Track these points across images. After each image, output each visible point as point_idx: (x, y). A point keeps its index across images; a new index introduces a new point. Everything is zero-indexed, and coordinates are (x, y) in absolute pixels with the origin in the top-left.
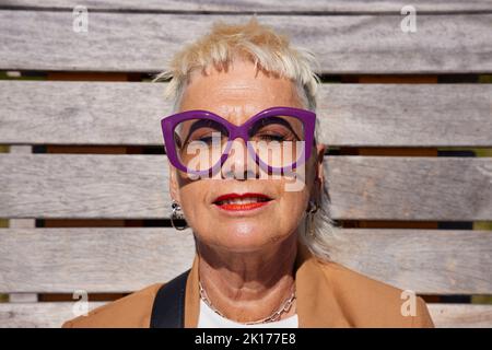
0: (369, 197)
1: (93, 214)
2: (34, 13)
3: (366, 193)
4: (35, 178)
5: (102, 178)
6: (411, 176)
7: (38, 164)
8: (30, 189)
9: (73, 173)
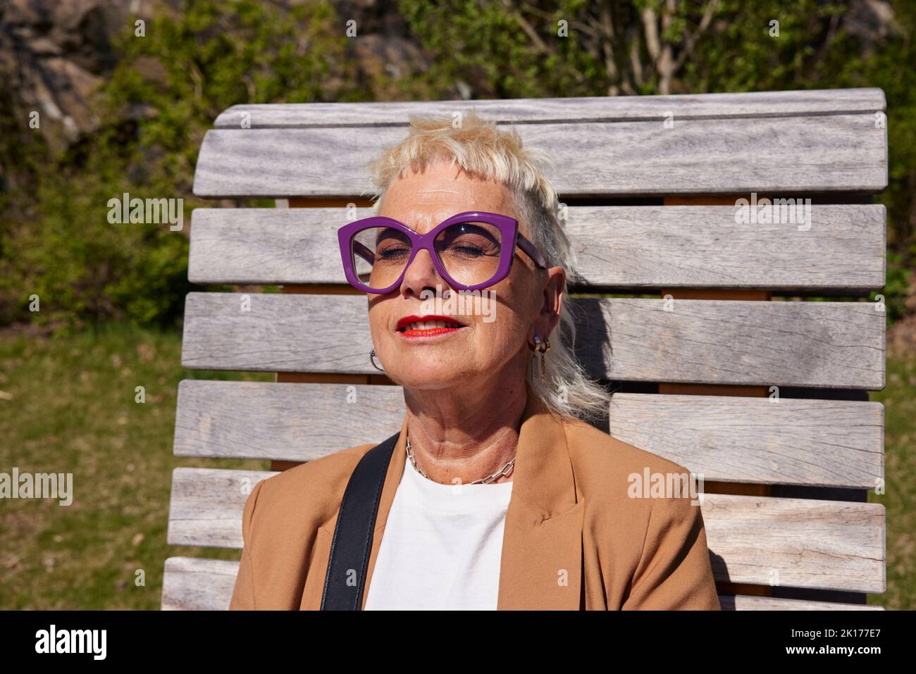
0: (665, 352)
1: (324, 367)
2: (276, 131)
3: (661, 347)
4: (263, 323)
5: (337, 323)
6: (722, 324)
7: (267, 306)
8: (257, 335)
9: (305, 317)
